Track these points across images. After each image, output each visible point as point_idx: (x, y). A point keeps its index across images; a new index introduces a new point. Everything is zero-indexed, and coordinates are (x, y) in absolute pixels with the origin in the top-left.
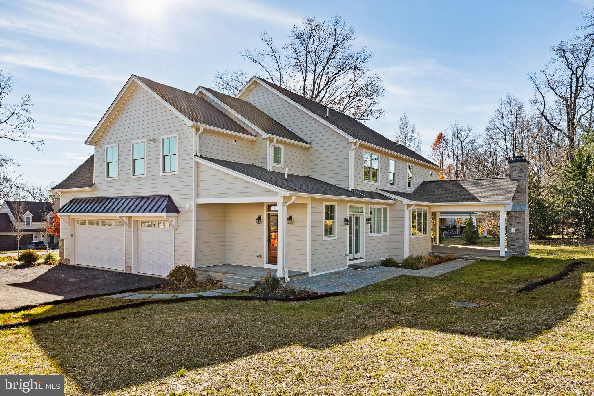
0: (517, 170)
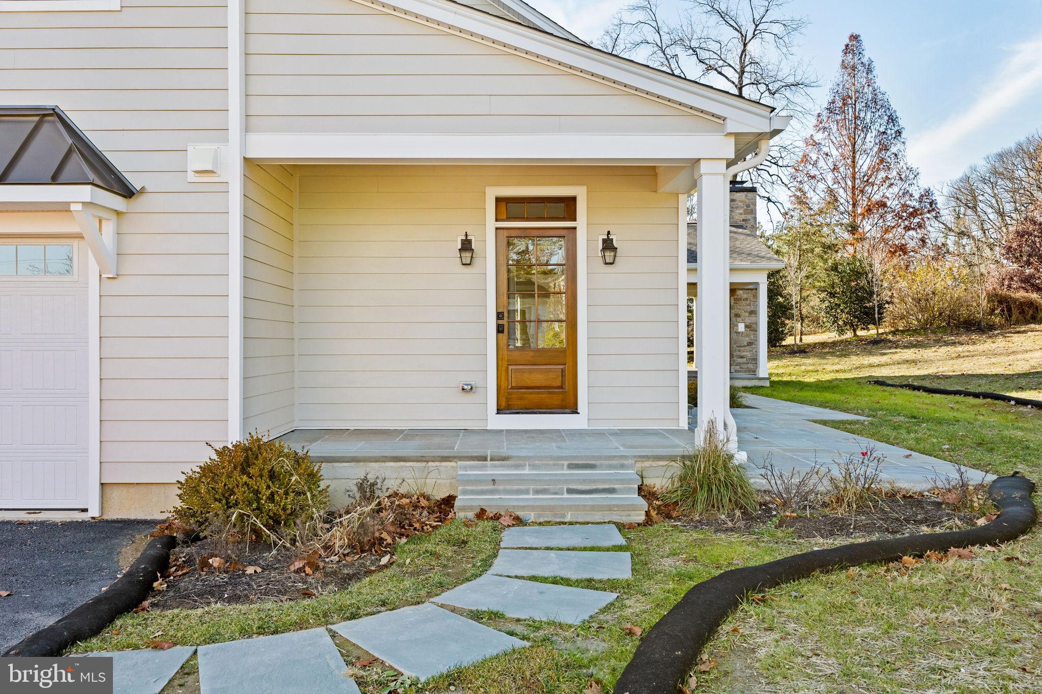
0: (741, 208)
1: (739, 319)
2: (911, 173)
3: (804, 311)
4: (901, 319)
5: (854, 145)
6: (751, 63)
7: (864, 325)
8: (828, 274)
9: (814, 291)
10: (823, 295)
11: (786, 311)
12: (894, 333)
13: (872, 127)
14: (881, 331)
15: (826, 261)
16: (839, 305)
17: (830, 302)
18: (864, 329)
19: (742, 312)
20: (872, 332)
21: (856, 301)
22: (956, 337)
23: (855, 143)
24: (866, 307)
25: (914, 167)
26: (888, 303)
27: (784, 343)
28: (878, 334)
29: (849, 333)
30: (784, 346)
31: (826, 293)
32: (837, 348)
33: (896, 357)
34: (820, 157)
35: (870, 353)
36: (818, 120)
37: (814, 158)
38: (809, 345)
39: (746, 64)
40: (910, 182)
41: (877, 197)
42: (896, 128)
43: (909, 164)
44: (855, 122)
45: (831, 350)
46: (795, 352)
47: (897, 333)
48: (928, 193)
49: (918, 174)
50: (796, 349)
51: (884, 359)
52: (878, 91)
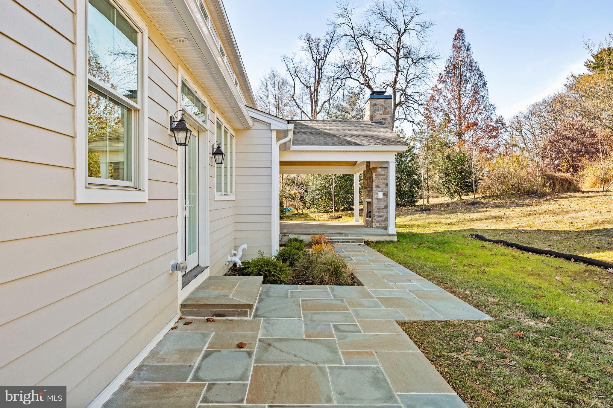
0: (381, 110)
1: (379, 189)
2: (491, 107)
3: (430, 184)
4: (488, 189)
5: (460, 91)
6: (404, 47)
7: (466, 193)
8: (444, 161)
9: (436, 172)
10: (441, 174)
11: (418, 184)
12: (484, 198)
13: (470, 81)
14: (476, 196)
15: (443, 153)
16: (451, 181)
17: (445, 178)
18: (466, 195)
19: (381, 184)
20: (471, 197)
21: (461, 178)
22: (523, 201)
23: (460, 90)
24: (467, 182)
25: (493, 103)
26: (480, 179)
27: (417, 204)
28: (475, 198)
29: (457, 198)
30: (417, 206)
31: (443, 173)
32: (450, 208)
33: (487, 214)
34: (441, 97)
35: (470, 211)
36: (440, 77)
37: (437, 98)
38: (432, 205)
39: (400, 48)
40: (491, 112)
41: (473, 120)
42: (483, 82)
43: (490, 102)
44: (460, 78)
45: (446, 209)
46: (423, 210)
47: (486, 198)
48: (500, 119)
49: (495, 107)
50: (424, 208)
51: (479, 215)
52: (473, 61)
